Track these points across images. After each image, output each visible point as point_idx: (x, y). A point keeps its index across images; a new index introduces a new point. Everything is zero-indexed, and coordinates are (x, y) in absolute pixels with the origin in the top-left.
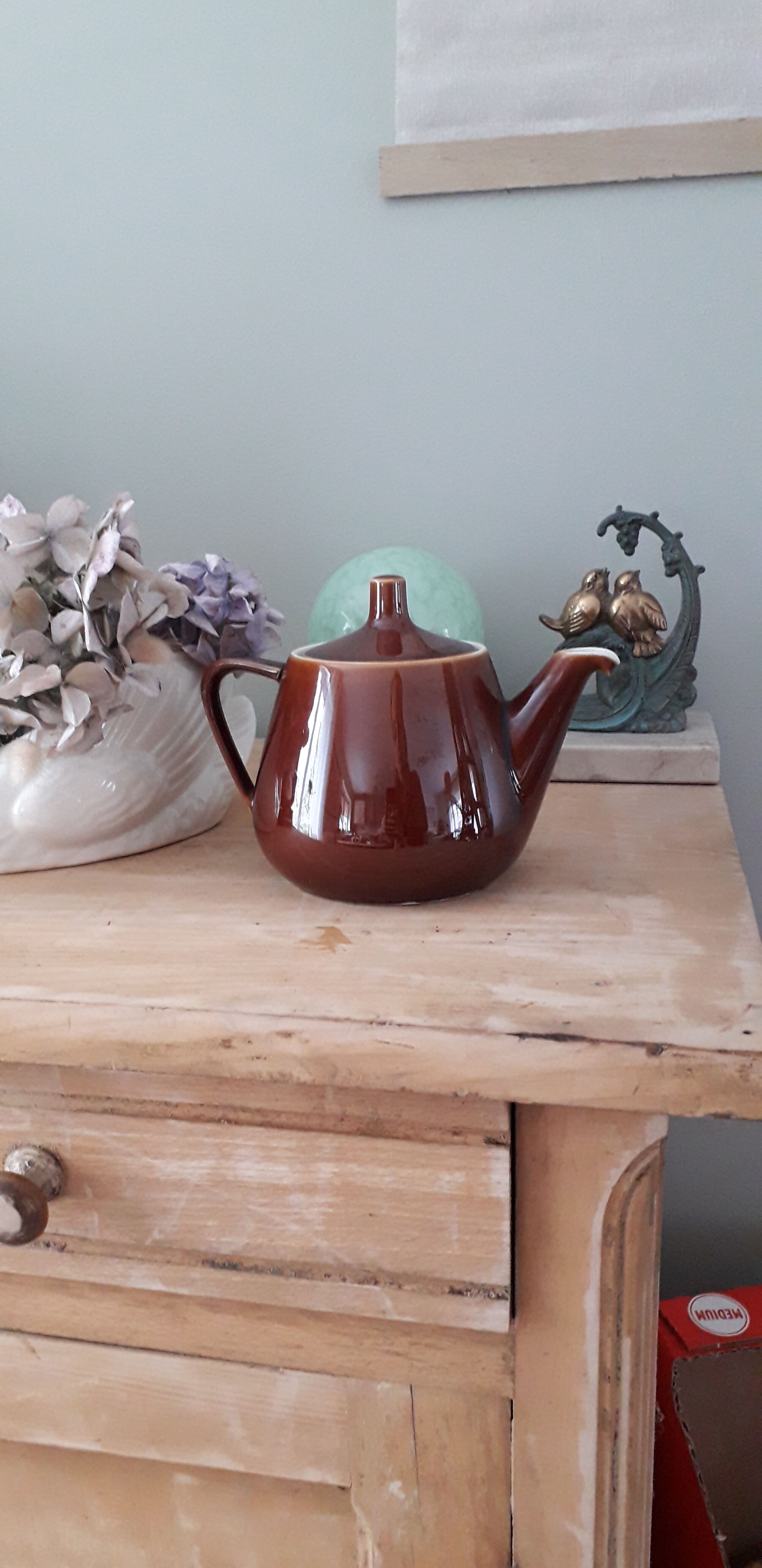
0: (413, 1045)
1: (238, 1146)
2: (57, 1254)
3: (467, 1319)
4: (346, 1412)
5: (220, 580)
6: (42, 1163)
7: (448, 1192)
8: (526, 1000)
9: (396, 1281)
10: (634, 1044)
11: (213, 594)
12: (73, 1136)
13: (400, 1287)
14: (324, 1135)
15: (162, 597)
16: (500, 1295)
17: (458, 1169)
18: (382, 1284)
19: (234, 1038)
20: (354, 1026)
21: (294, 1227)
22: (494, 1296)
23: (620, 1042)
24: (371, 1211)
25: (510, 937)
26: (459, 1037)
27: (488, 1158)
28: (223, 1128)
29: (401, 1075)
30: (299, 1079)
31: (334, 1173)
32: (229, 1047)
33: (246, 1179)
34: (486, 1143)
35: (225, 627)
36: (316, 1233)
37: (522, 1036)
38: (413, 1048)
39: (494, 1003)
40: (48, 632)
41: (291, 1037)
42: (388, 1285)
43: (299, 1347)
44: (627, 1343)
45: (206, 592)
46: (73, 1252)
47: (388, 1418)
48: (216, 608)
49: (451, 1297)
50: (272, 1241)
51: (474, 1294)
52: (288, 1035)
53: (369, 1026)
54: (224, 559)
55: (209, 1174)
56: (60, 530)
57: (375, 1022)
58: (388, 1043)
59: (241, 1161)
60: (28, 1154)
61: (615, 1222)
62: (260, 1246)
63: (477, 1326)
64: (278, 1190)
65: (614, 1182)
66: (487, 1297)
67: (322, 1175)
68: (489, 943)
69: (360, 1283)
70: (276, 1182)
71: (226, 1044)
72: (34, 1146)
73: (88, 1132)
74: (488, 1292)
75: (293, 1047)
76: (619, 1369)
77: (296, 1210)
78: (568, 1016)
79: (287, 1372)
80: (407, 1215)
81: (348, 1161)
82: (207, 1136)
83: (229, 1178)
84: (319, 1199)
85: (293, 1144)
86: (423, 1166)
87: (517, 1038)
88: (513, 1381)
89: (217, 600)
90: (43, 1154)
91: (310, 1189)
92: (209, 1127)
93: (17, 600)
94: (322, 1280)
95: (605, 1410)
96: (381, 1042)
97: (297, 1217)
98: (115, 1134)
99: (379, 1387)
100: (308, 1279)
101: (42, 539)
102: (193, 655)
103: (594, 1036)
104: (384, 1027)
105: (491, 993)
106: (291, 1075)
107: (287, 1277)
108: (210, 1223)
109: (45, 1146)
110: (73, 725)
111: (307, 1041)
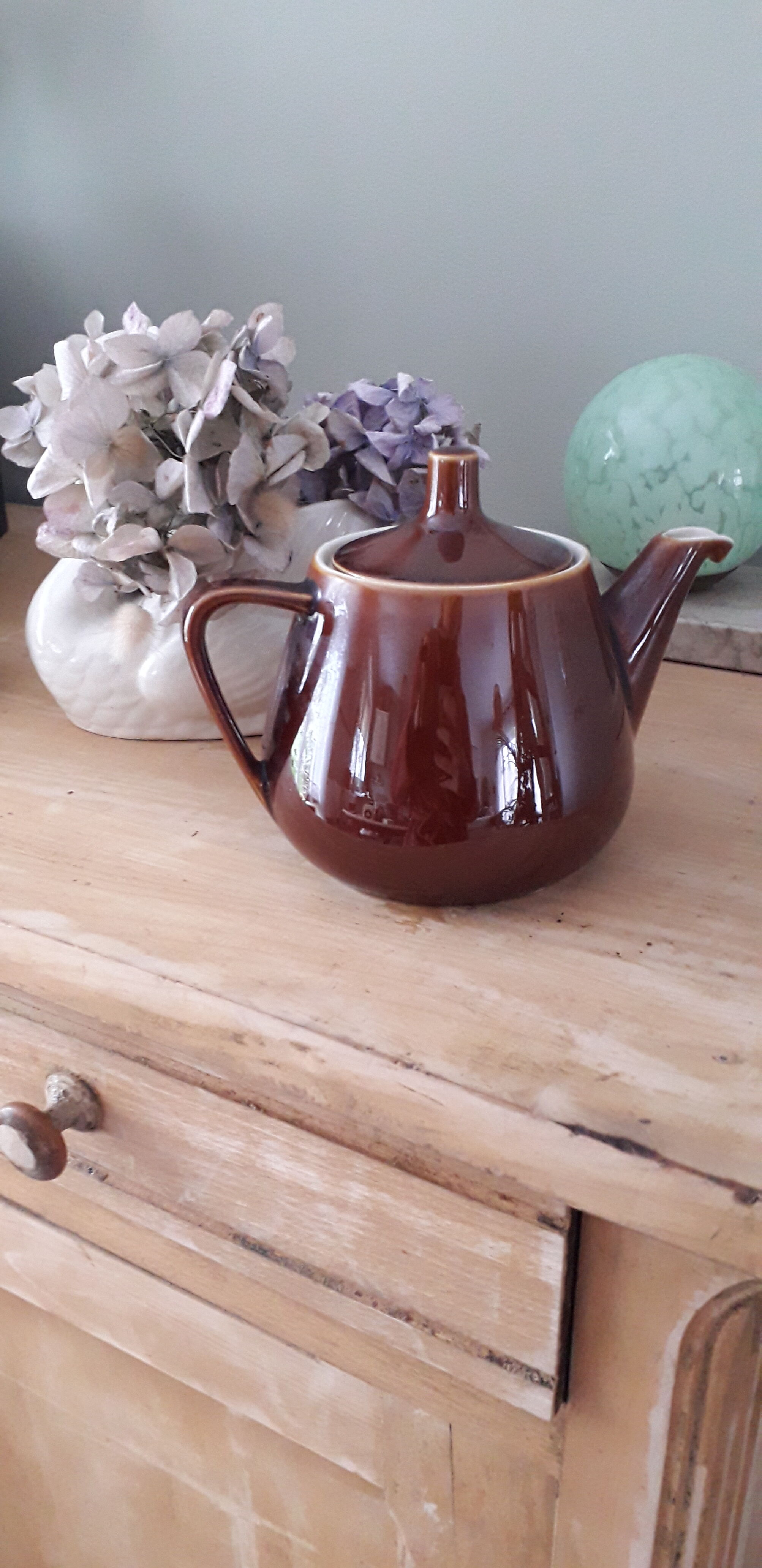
0: (442, 1102)
1: (267, 1137)
2: (97, 1183)
3: (504, 1391)
4: (382, 1421)
5: (408, 410)
6: (76, 1095)
7: (490, 1257)
8: (614, 1067)
9: (431, 1327)
10: (719, 1181)
11: (397, 430)
12: (109, 1076)
13: (433, 1333)
14: (357, 1154)
15: (302, 442)
16: (545, 1380)
17: (505, 1239)
18: (414, 1323)
19: (246, 1034)
20: (376, 1060)
21: (323, 1237)
22: (537, 1379)
23: (702, 1174)
24: (405, 1248)
25: (650, 949)
26: (497, 1109)
27: (538, 1238)
28: (252, 1112)
29: (426, 1130)
30: (313, 1099)
31: (365, 1196)
32: (241, 1043)
33: (274, 1172)
34: (539, 1220)
35: (406, 473)
36: (345, 1249)
37: (575, 1129)
38: (441, 1104)
39: (568, 1063)
40: (151, 486)
41: (306, 1052)
42: (421, 1326)
43: (335, 1345)
44: (701, 1474)
45: (389, 426)
46: (111, 1185)
47: (425, 1444)
48: (393, 448)
49: (486, 1364)
50: (301, 1241)
51: (515, 1369)
52: (303, 1048)
53: (392, 1064)
54: (421, 379)
55: (237, 1154)
56: (180, 352)
57: (400, 1061)
58: (413, 1091)
59: (269, 1152)
60: (64, 1082)
61: (698, 1345)
62: (287, 1242)
63: (516, 1403)
64: (309, 1196)
65: (699, 1305)
66: (528, 1377)
67: (352, 1194)
68: (614, 956)
69: (390, 1314)
70: (305, 1185)
71: (238, 1038)
72: (72, 1075)
73: (123, 1077)
74: (531, 1375)
75: (307, 1062)
76: (689, 1494)
77: (325, 1220)
78: (654, 1110)
79: (323, 1363)
80: (444, 1265)
81: (382, 1189)
82: (236, 1115)
83: (258, 1165)
84: (347, 1217)
85: (323, 1152)
86: (463, 1222)
87: (567, 1132)
88: (561, 1462)
89: (397, 436)
90: (79, 1085)
91: (342, 1205)
92: (239, 1108)
93: (119, 442)
94: (351, 1297)
95: (665, 1529)
96: (405, 1087)
97: (326, 1227)
98: (146, 1085)
99: (417, 1412)
100: (337, 1290)
101: (159, 363)
102: (364, 506)
103: (669, 1155)
104: (409, 1071)
105: (571, 1043)
106: (305, 1092)
107: (316, 1281)
108: (239, 1203)
109: (83, 1077)
110: (177, 599)
111: (323, 1061)
